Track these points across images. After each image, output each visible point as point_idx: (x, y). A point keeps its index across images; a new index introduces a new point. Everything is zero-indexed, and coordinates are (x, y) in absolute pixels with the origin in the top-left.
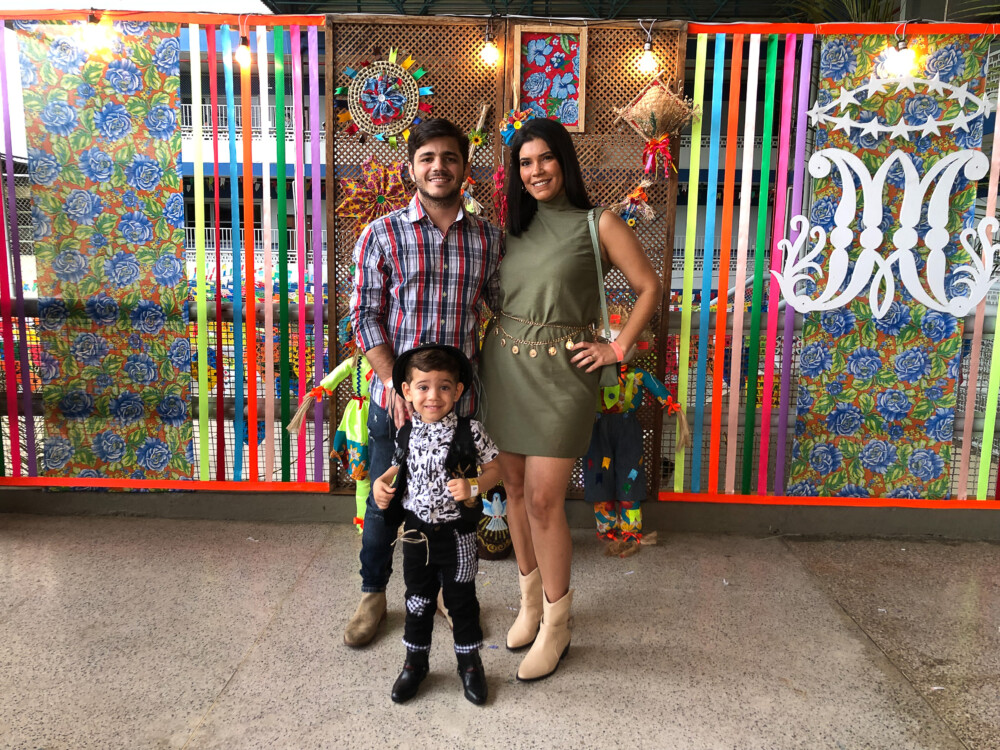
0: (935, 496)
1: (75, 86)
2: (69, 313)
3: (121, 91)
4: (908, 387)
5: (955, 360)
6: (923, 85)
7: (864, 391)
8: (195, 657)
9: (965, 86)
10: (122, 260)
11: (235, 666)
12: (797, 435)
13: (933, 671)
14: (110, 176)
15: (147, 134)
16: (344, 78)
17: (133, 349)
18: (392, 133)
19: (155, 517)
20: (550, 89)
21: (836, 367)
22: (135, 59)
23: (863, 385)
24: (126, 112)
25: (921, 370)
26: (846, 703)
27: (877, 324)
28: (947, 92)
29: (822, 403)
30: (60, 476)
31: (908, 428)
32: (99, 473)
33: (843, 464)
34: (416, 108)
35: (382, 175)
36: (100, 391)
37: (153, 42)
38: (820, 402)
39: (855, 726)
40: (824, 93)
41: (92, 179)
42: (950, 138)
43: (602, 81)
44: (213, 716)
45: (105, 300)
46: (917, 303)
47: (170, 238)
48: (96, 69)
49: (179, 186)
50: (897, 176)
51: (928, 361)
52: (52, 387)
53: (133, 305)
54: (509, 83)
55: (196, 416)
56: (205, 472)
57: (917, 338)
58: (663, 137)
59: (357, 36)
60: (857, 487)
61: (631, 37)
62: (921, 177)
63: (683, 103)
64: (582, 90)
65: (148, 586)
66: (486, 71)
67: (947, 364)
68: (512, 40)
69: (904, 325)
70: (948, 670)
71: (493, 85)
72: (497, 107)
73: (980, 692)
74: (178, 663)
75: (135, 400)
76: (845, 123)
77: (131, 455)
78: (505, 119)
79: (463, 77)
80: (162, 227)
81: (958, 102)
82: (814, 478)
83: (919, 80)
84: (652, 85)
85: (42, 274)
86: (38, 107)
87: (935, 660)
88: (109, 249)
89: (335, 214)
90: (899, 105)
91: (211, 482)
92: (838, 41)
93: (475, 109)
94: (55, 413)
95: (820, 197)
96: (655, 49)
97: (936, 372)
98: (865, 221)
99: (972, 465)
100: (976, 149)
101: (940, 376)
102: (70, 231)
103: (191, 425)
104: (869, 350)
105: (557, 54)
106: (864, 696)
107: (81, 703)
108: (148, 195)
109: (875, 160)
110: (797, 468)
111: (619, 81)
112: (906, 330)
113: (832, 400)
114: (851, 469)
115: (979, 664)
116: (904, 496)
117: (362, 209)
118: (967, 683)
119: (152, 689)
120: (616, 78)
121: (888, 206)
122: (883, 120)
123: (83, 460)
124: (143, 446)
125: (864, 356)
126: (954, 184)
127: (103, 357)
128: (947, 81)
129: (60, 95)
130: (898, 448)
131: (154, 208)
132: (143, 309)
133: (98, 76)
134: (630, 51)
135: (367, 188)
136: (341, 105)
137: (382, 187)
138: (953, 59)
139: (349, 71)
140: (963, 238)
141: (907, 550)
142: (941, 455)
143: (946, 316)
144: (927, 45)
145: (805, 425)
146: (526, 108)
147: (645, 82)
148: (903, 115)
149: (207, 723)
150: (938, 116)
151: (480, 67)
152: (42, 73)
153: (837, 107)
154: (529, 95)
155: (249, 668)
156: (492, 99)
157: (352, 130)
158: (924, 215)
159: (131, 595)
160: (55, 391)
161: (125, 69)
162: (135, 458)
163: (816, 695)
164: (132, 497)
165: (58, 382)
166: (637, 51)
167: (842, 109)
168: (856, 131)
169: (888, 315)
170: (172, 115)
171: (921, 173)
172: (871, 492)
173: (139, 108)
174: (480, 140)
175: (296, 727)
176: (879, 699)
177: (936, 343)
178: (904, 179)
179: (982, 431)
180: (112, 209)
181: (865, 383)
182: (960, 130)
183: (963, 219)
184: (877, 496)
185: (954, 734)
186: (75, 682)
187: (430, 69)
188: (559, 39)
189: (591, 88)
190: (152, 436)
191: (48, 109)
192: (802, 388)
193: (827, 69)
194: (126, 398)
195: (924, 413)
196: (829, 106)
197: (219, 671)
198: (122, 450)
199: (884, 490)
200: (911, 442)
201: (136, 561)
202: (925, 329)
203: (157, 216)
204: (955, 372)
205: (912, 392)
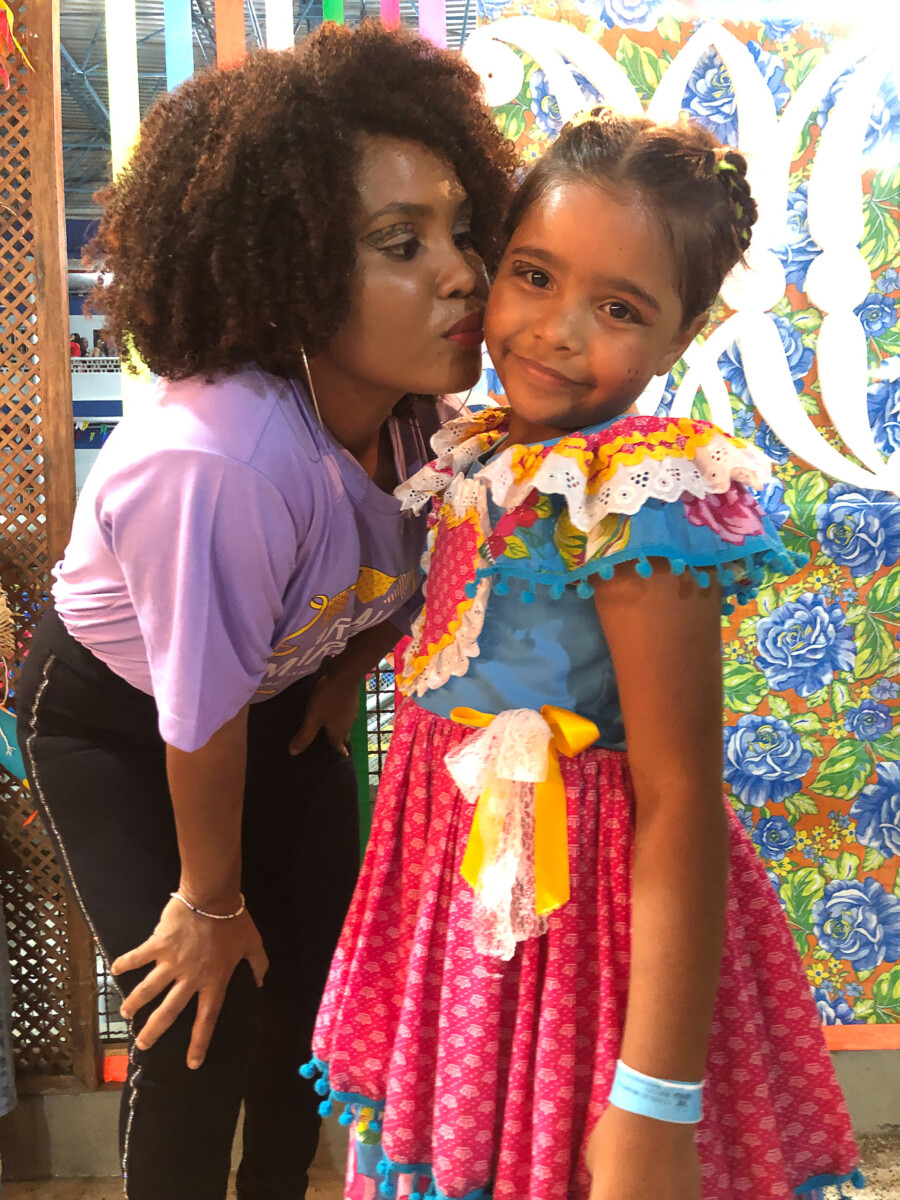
0: (893, 1013)
4: (797, 708)
25: (829, 658)
31: (805, 821)
46: (803, 467)
51: (845, 633)
57: (810, 567)
62: (780, 102)
101: (880, 674)
109: (653, 63)
143: (881, 503)
171: (780, 94)
177: (862, 580)
195: (847, 778)
200: (818, 861)
205: (810, 723)
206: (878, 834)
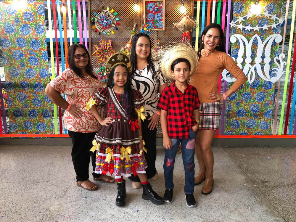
0: (267, 135)
1: (14, 19)
2: (15, 86)
3: (27, 20)
4: (259, 103)
5: (272, 95)
6: (263, 15)
7: (246, 105)
8: (56, 185)
9: (275, 15)
10: (30, 70)
11: (67, 188)
12: (227, 118)
13: (264, 184)
14: (25, 46)
15: (36, 33)
16: (93, 15)
17: (34, 97)
18: (108, 32)
19: (42, 145)
20: (154, 18)
21: (238, 98)
22: (31, 11)
23: (246, 103)
24: (29, 27)
25: (263, 99)
26: (239, 194)
27: (250, 85)
28: (270, 17)
29: (235, 109)
30: (14, 134)
31: (259, 115)
32: (26, 133)
33: (241, 126)
34: (115, 24)
35: (106, 44)
36: (25, 109)
37: (37, 6)
38: (234, 108)
39: (242, 200)
40: (235, 18)
41: (20, 47)
42: (271, 31)
43: (169, 15)
44: (62, 202)
45: (25, 82)
46: (262, 79)
47: (44, 64)
48: (20, 14)
49: (46, 48)
50: (256, 42)
51: (265, 96)
52: (11, 108)
53: (34, 84)
54: (142, 16)
55: (53, 116)
56: (57, 132)
57: (262, 89)
58: (188, 32)
59: (97, 3)
60: (245, 132)
61: (178, 2)
62: (263, 42)
63: (193, 22)
64: (164, 18)
65: (41, 165)
66: (135, 13)
67: (270, 97)
68: (143, 3)
69: (258, 85)
70: (268, 184)
71: (137, 17)
72: (139, 23)
73: (277, 190)
74: (51, 187)
75: (35, 111)
76: (240, 26)
77: (35, 127)
78: (141, 27)
79: (129, 15)
80: (41, 61)
81: (273, 20)
82: (232, 130)
83: (262, 13)
84: (184, 16)
85: (6, 75)
86: (3, 26)
87: (265, 181)
88: (26, 67)
89: (92, 56)
90: (257, 21)
91: (58, 135)
92: (238, 2)
93: (132, 24)
94: (12, 115)
95: (234, 48)
96: (185, 5)
97: (267, 99)
98: (246, 56)
99: (277, 125)
100: (279, 34)
101: (268, 100)
102: (14, 62)
103: (52, 118)
104: (248, 93)
105: (156, 7)
106: (245, 192)
107: (24, 199)
108: (37, 51)
109: (250, 37)
110: (227, 127)
111: (174, 15)
112: (258, 87)
113: (238, 108)
114: (243, 127)
115: (278, 182)
116: (258, 135)
117: (100, 54)
118: (274, 187)
119: (44, 195)
120: (173, 14)
121: (253, 51)
122: (252, 25)
123: (21, 129)
124: (38, 125)
125: (246, 94)
126: (272, 44)
127: (25, 99)
128: (270, 14)
129: (10, 22)
130: (256, 121)
131: (39, 55)
132: (36, 85)
133: (20, 16)
134: (178, 6)
135: (101, 48)
136: (93, 23)
137: (106, 48)
138: (272, 7)
139: (95, 14)
140: (275, 60)
141: (259, 150)
142: (269, 123)
143: (270, 83)
144: (264, 3)
145: (229, 115)
146: (147, 24)
147: (182, 15)
148: (258, 24)
149: (60, 203)
150: (268, 24)
151: (133, 12)
152: (4, 16)
153: (238, 22)
154: (148, 20)
155: (71, 188)
156: (137, 21)
157: (96, 31)
158: (263, 53)
159: (37, 168)
160: (12, 109)
161: (28, 14)
162: (36, 128)
163: (231, 192)
164: (35, 139)
165: (13, 107)
166: (180, 6)
167: (240, 22)
168: (244, 29)
169: (253, 83)
170: (43, 27)
171: (263, 41)
172: (249, 133)
173: (33, 26)
174: (134, 33)
175: (85, 204)
176: (249, 192)
177: (267, 90)
178: (258, 43)
179: (280, 115)
180: (26, 56)
181: (247, 102)
182: (274, 28)
183: (275, 54)
184: (250, 135)
185: (269, 202)
186: (22, 193)
187: (119, 13)
188: (157, 3)
189: (166, 17)
190: (41, 122)
191: (6, 26)
192: (229, 104)
193: (235, 11)
194: (32, 111)
195: (264, 111)
196: (236, 21)
197: (63, 189)
198: (32, 126)
199: (252, 133)
200: (260, 119)
201: (37, 158)
202: (264, 86)
203: (40, 57)
204: (272, 99)
205: (260, 105)
206: (267, 117)
